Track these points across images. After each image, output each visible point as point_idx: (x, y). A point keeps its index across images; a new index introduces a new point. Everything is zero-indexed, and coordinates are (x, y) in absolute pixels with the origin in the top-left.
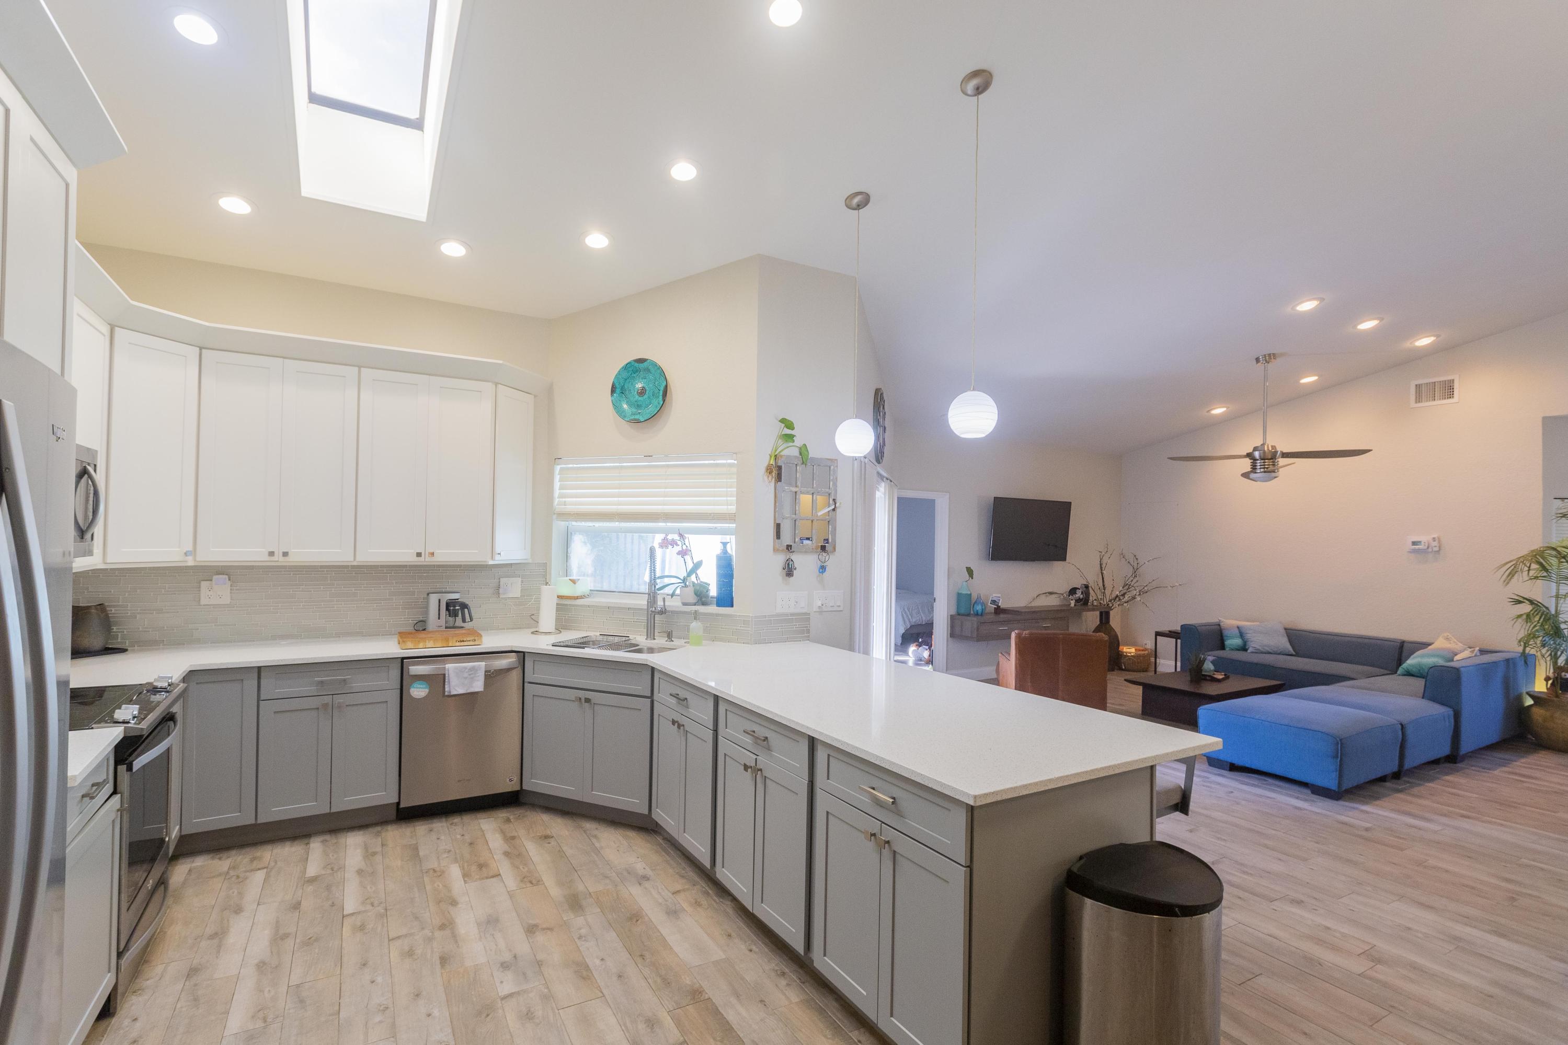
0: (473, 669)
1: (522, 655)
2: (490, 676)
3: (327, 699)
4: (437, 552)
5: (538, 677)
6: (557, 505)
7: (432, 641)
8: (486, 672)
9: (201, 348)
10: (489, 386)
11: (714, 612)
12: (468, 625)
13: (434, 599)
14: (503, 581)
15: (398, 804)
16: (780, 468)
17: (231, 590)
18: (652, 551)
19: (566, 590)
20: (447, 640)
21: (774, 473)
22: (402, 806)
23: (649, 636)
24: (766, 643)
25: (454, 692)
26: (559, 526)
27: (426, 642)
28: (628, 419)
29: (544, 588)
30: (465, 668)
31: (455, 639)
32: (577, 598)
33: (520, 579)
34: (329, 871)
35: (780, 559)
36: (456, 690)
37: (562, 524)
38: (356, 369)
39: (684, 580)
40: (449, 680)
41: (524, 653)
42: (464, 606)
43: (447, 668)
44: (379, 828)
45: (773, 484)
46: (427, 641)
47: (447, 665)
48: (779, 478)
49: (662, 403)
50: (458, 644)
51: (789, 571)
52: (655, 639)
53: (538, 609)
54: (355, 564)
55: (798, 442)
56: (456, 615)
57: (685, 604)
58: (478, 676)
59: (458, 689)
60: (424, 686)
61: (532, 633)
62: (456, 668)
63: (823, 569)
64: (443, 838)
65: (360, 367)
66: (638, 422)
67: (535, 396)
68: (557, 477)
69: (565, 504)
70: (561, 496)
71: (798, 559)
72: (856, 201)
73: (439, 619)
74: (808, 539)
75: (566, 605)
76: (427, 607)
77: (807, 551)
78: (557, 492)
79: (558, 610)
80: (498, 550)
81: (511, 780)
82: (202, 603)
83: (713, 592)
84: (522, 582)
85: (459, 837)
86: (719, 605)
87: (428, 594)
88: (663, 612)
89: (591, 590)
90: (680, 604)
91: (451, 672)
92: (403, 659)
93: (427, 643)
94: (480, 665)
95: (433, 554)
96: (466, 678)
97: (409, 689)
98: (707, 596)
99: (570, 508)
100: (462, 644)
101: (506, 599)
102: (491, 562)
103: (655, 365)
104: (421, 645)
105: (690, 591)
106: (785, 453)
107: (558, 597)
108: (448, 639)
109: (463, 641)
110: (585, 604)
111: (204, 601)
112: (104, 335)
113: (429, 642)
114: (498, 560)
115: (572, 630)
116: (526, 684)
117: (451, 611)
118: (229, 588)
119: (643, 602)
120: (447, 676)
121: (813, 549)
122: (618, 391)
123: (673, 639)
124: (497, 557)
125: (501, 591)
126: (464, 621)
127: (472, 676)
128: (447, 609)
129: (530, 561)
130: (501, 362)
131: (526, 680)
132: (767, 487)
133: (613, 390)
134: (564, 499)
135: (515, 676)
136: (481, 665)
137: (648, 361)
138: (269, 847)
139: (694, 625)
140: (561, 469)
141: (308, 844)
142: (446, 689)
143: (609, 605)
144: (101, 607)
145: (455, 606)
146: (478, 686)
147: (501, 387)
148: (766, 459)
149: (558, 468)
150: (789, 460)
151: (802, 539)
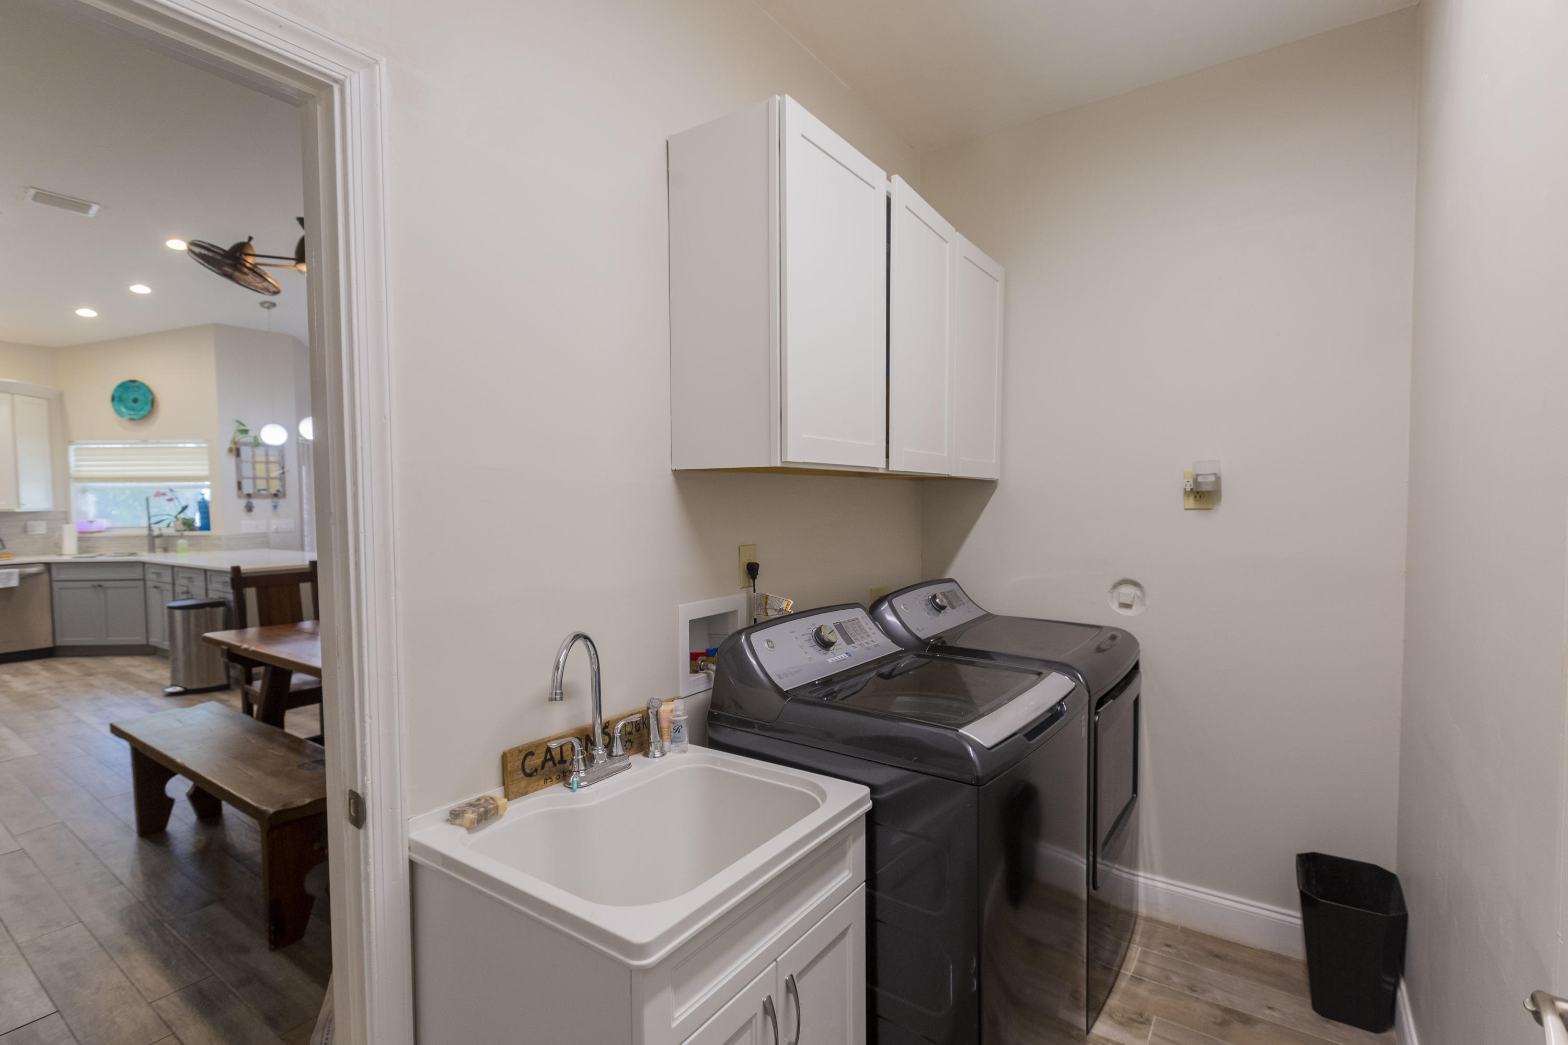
0: (8, 573)
1: (48, 566)
2: (23, 578)
5: (62, 576)
6: (74, 472)
8: (19, 575)
10: (6, 396)
11: (197, 534)
14: (30, 523)
16: (238, 449)
18: (147, 499)
19: (84, 528)
21: (234, 452)
24: (235, 550)
26: (75, 486)
28: (126, 418)
29: (66, 527)
32: (94, 532)
33: (44, 522)
35: (243, 502)
37: (80, 485)
39: (176, 517)
41: (50, 564)
45: (234, 459)
48: (238, 454)
49: (150, 408)
51: (249, 508)
52: (155, 553)
53: (61, 540)
55: (251, 434)
57: (176, 531)
58: (14, 578)
61: (57, 552)
63: (275, 507)
66: (133, 419)
67: (48, 401)
68: (72, 454)
69: (79, 471)
70: (76, 467)
71: (255, 502)
72: (267, 305)
74: (264, 490)
75: (86, 537)
77: (263, 497)
78: (72, 464)
79: (78, 540)
80: (22, 502)
81: (46, 641)
83: (198, 523)
84: (46, 524)
86: (200, 530)
88: (160, 536)
89: (105, 527)
90: (171, 531)
94: (13, 571)
98: (193, 526)
99: (85, 474)
101: (33, 534)
102: (18, 510)
103: (143, 384)
105: (179, 523)
106: (241, 440)
107: (78, 531)
110: (102, 536)
114: (25, 509)
116: (53, 582)
119: (143, 532)
121: (268, 496)
122: (117, 399)
123: (169, 549)
124: (23, 507)
125: (28, 529)
127: (9, 578)
129: (52, 510)
130: (14, 381)
131: (52, 580)
132: (230, 462)
133: (113, 399)
134: (78, 469)
135: (45, 577)
136: (16, 571)
137: (137, 382)
139: (181, 542)
140: (74, 449)
143: (121, 536)
146: (14, 582)
147: (17, 397)
148: (228, 444)
149: (72, 448)
150: (246, 444)
151: (259, 490)
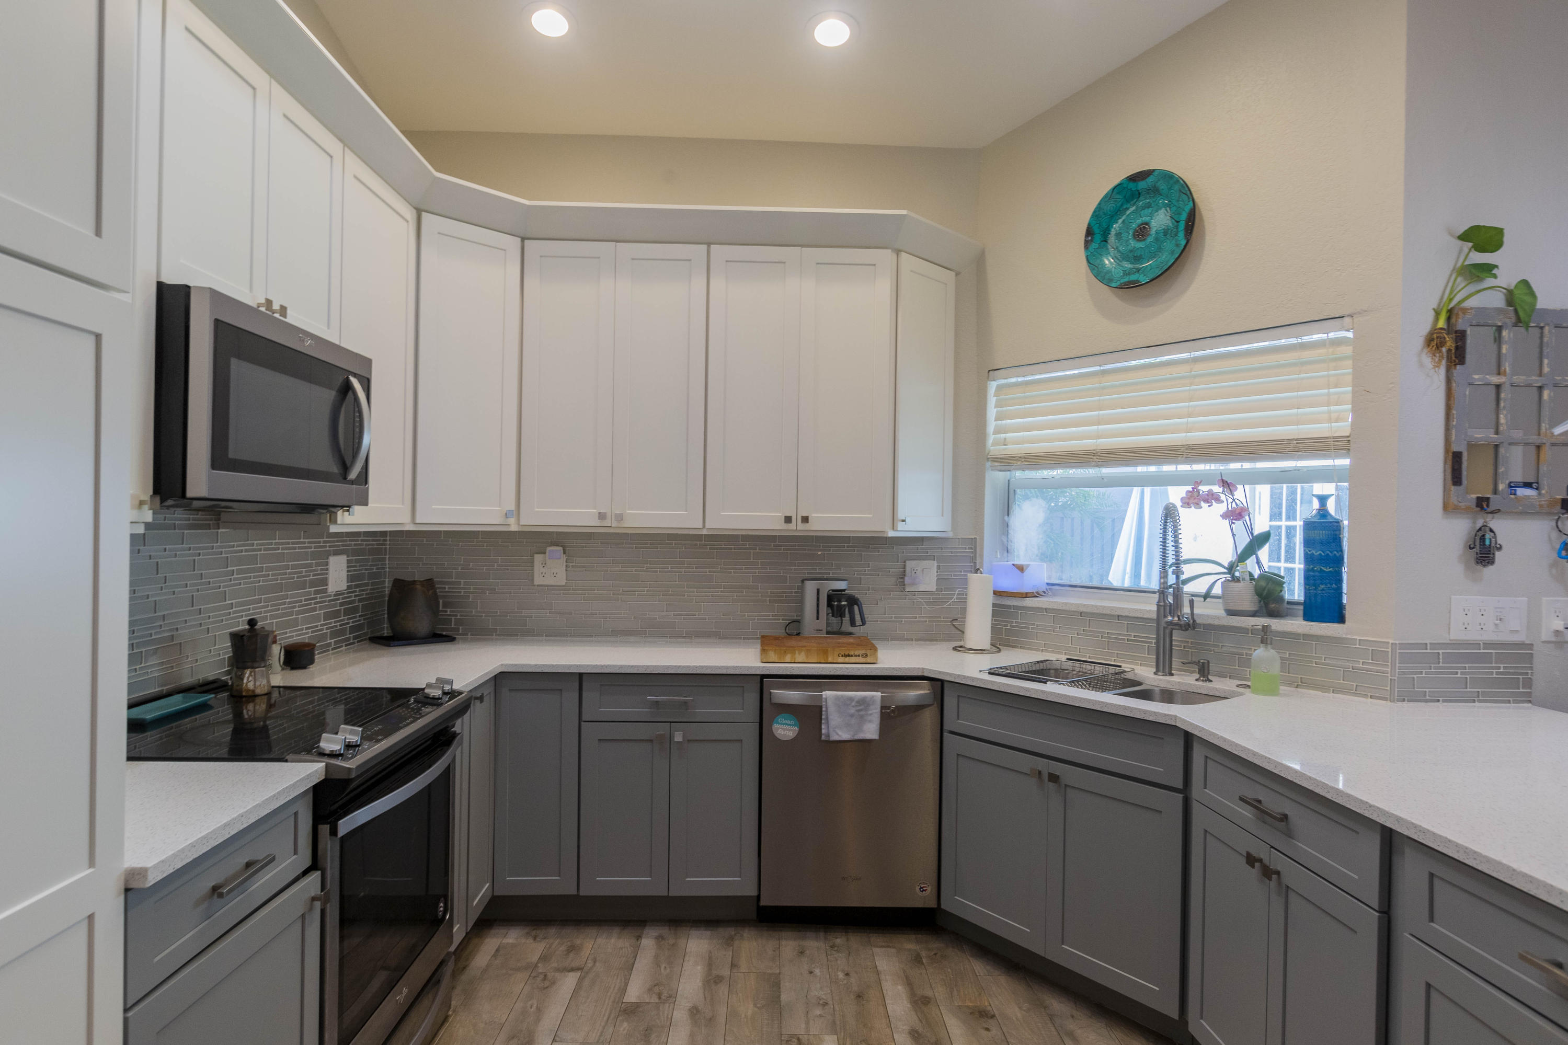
0: (863, 702)
1: (939, 685)
2: (890, 715)
3: (662, 729)
4: (813, 516)
5: (964, 724)
6: (993, 445)
7: (803, 653)
8: (882, 708)
9: (523, 239)
10: (886, 256)
11: (1300, 631)
12: (859, 631)
13: (810, 588)
14: (910, 564)
15: (758, 897)
16: (1461, 337)
17: (566, 566)
19: (1007, 584)
20: (825, 652)
21: (1450, 343)
22: (762, 903)
23: (1161, 668)
24: (1427, 701)
25: (834, 737)
26: (995, 478)
27: (795, 654)
28: (1118, 283)
29: (973, 577)
30: (851, 699)
31: (836, 653)
32: (1026, 596)
33: (935, 563)
34: (654, 999)
35: (1460, 527)
36: (838, 734)
37: (1002, 477)
38: (705, 246)
39: (1231, 568)
40: (827, 715)
41: (942, 682)
42: (853, 601)
43: (824, 696)
44: (731, 931)
45: (1442, 371)
46: (797, 652)
47: (824, 693)
48: (1458, 356)
49: (1183, 242)
50: (841, 659)
51: (1483, 552)
52: (1171, 674)
53: (964, 611)
54: (705, 532)
55: (1507, 278)
56: (842, 615)
57: (1231, 613)
58: (871, 714)
59: (840, 733)
60: (792, 722)
61: (955, 649)
62: (837, 698)
64: (817, 971)
65: (709, 244)
66: (1135, 284)
67: (957, 274)
68: (992, 401)
69: (1005, 442)
70: (998, 431)
71: (1504, 528)
73: (818, 619)
74: (1528, 485)
75: (1009, 607)
76: (801, 601)
77: (1526, 511)
78: (992, 425)
79: (995, 614)
80: (901, 515)
81: (922, 890)
82: (536, 582)
83: (1295, 591)
84: (939, 567)
85: (841, 975)
86: (1308, 617)
87: (803, 581)
88: (1189, 626)
89: (1048, 584)
90: (1221, 612)
91: (830, 703)
92: (763, 677)
93: (797, 655)
94: (873, 697)
95: (805, 520)
96: (852, 716)
97: (771, 726)
99: (1013, 449)
100: (847, 659)
101: (914, 593)
102: (891, 534)
103: (1168, 177)
104: (788, 658)
105: (1244, 589)
106: (1473, 303)
107: (995, 593)
108: (827, 650)
109: (849, 656)
110: (1040, 605)
111: (538, 580)
112: (408, 222)
113: (799, 654)
114: (904, 530)
115: (1016, 647)
116: (946, 734)
117: (835, 608)
118: (565, 564)
119: (1149, 607)
120: (824, 709)
121: (1541, 506)
122: (1097, 235)
123: (1210, 677)
124: (900, 526)
125: (907, 580)
126: (853, 623)
127: (862, 713)
128: (829, 605)
129: (951, 535)
130: (904, 212)
131: (946, 727)
132: (1428, 378)
133: (1089, 236)
134: (1003, 436)
135: (928, 718)
136: (876, 696)
137: (1156, 173)
138: (593, 931)
139: (1260, 653)
140: (999, 388)
141: (639, 937)
142: (823, 731)
143: (1082, 609)
144: (429, 584)
145: (840, 601)
146: (871, 730)
147: (904, 255)
148: (1424, 323)
149: (993, 386)
150: (1482, 317)
151: (1512, 486)
